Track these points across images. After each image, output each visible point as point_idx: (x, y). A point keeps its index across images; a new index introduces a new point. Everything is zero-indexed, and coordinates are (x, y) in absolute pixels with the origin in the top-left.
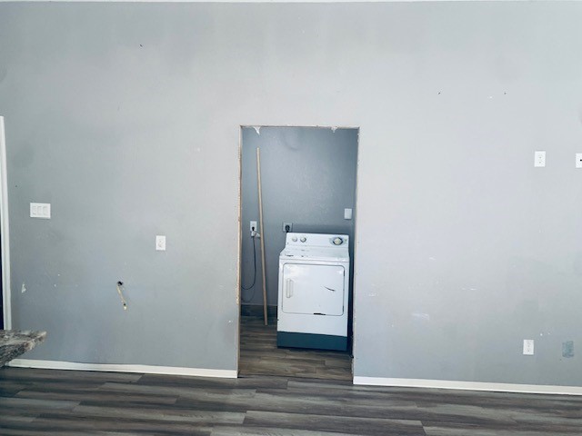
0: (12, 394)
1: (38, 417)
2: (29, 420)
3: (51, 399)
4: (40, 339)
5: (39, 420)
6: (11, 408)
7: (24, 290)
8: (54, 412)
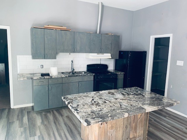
0: (165, 117)
1: (172, 126)
2: (169, 126)
3: (176, 123)
4: (178, 103)
5: (172, 127)
6: (164, 120)
7: (172, 87)
8: (177, 127)
